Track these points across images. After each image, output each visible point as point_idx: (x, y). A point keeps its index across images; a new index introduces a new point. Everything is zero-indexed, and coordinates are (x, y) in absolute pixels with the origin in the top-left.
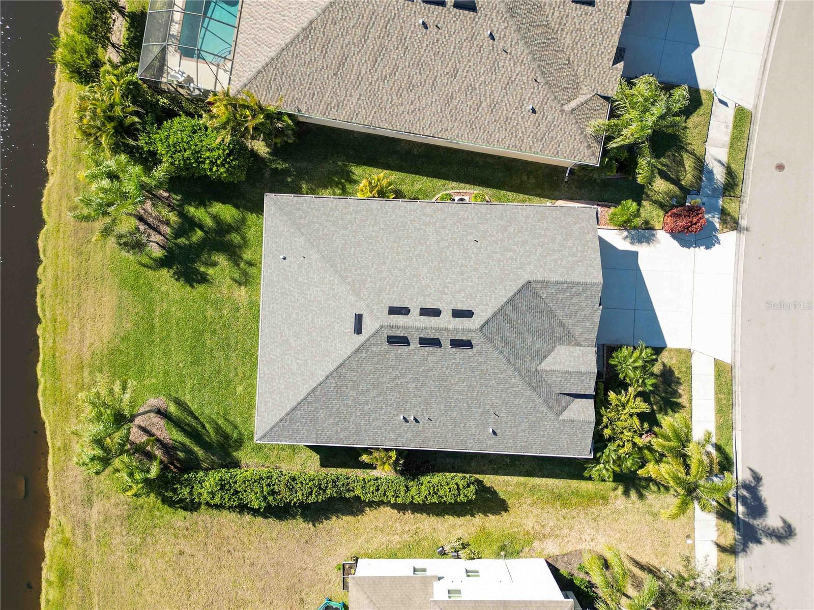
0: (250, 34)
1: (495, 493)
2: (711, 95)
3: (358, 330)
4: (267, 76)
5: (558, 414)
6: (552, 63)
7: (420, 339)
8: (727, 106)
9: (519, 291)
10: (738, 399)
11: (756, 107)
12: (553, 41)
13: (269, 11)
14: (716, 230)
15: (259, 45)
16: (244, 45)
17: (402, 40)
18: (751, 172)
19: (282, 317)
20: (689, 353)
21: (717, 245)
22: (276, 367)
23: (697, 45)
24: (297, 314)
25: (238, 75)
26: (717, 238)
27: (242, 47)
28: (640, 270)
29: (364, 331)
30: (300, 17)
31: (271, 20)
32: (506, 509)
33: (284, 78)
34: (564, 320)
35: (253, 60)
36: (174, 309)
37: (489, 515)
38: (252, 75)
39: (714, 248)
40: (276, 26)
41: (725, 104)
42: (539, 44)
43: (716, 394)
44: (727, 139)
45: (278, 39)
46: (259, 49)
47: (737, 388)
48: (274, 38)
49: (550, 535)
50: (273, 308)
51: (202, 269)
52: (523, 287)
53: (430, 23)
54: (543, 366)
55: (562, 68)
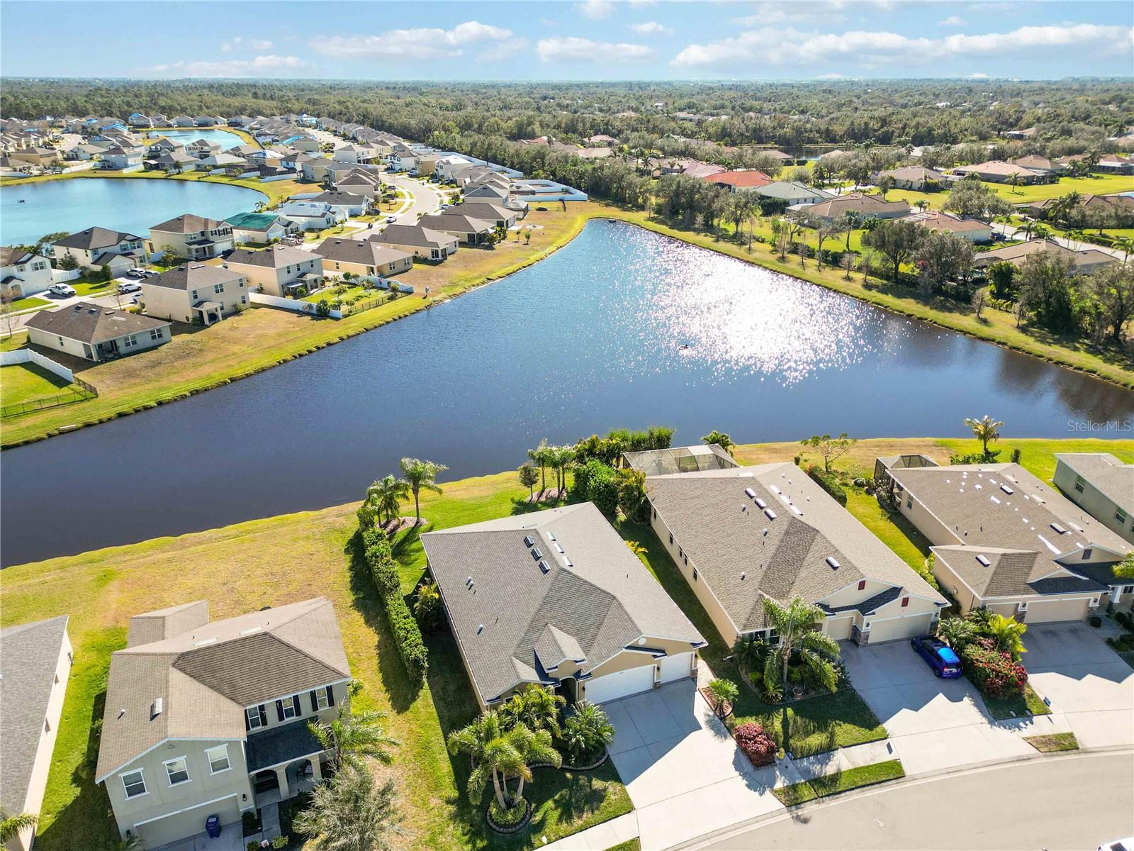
1: (415, 700)
2: (886, 735)
5: (516, 655)
6: (781, 572)
8: (890, 753)
9: (605, 592)
11: (914, 778)
12: (796, 567)
14: (771, 786)
20: (629, 809)
21: (757, 793)
23: (915, 709)
39: (752, 792)
42: (785, 558)
52: (608, 593)
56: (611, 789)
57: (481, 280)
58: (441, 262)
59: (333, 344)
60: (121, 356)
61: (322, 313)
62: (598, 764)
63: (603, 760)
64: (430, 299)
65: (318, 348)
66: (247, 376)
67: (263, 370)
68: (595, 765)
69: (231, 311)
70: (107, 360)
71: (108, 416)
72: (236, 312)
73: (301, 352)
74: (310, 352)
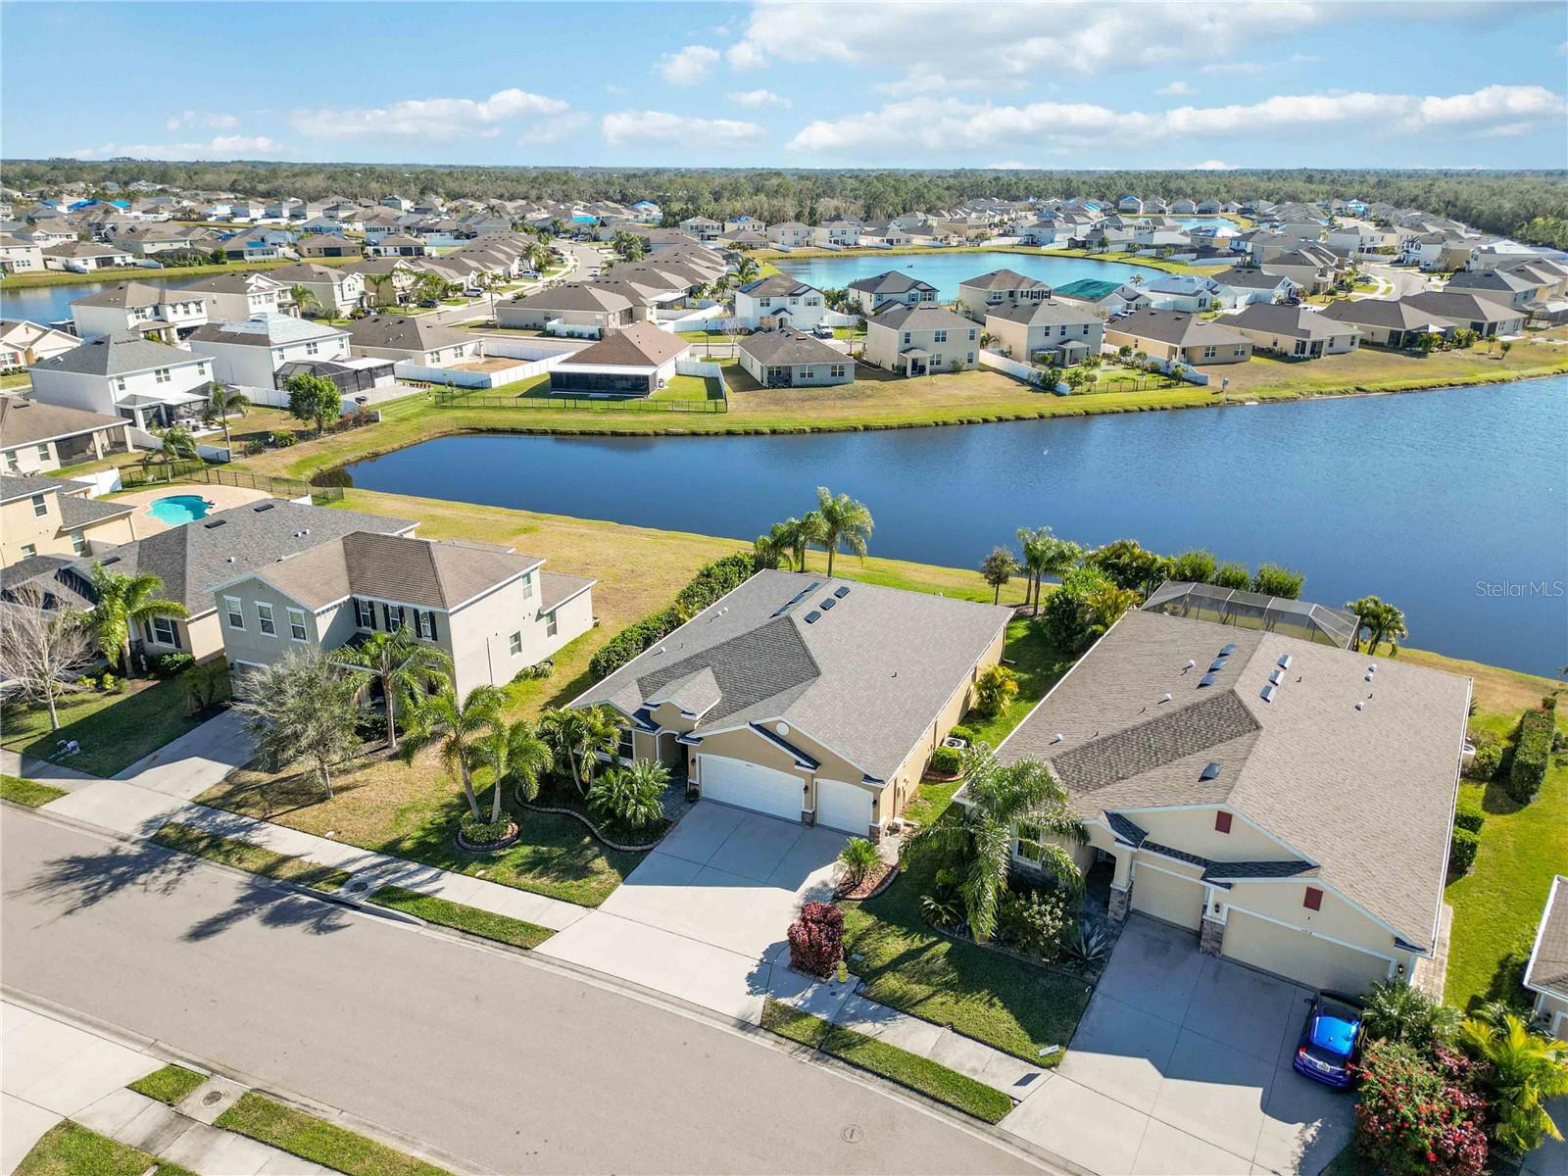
2: (1050, 1065)
8: (1019, 1084)
9: (813, 663)
14: (776, 996)
21: (749, 989)
23: (1167, 1073)
26: (761, 993)
39: (744, 984)
41: (1024, 1082)
44: (948, 1063)
52: (817, 667)
56: (603, 876)
57: (1341, 388)
58: (1308, 359)
59: (1025, 419)
60: (790, 387)
61: (1047, 386)
62: (626, 848)
63: (639, 848)
64: (1222, 397)
65: (1000, 420)
66: (887, 428)
67: (911, 426)
68: (622, 847)
69: (949, 369)
70: (774, 387)
71: (716, 430)
72: (955, 369)
73: (973, 419)
74: (985, 421)
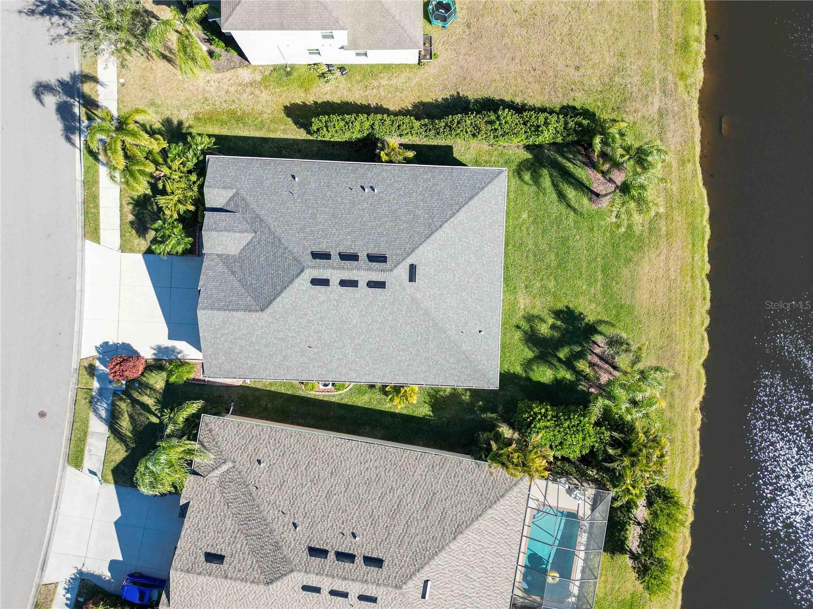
0: (511, 530)
1: (296, 123)
2: (104, 480)
3: (412, 269)
4: (495, 493)
5: (237, 194)
6: (243, 503)
7: (357, 260)
8: (89, 470)
9: (271, 303)
10: (79, 208)
11: (64, 468)
12: (241, 523)
13: (494, 550)
14: (99, 359)
15: (502, 520)
16: (516, 521)
17: (374, 524)
18: (68, 410)
19: (482, 279)
20: (123, 249)
21: (98, 345)
22: (488, 235)
23: (117, 524)
24: (469, 282)
25: (522, 494)
26: (98, 352)
27: (518, 519)
28: (167, 323)
29: (408, 267)
30: (465, 544)
31: (491, 542)
32: (286, 108)
33: (481, 490)
34: (232, 278)
35: (508, 507)
36: (584, 287)
37: (301, 103)
38: (509, 493)
39: (101, 343)
40: (486, 536)
41: (91, 472)
42: (254, 520)
43: (98, 213)
44: (90, 440)
45: (485, 524)
46: (502, 516)
47: (80, 217)
48: (488, 526)
49: (246, 85)
50: (491, 288)
51: (559, 323)
52: (267, 307)
53: (349, 538)
54: (250, 236)
55: (234, 499)
56: (143, 242)
